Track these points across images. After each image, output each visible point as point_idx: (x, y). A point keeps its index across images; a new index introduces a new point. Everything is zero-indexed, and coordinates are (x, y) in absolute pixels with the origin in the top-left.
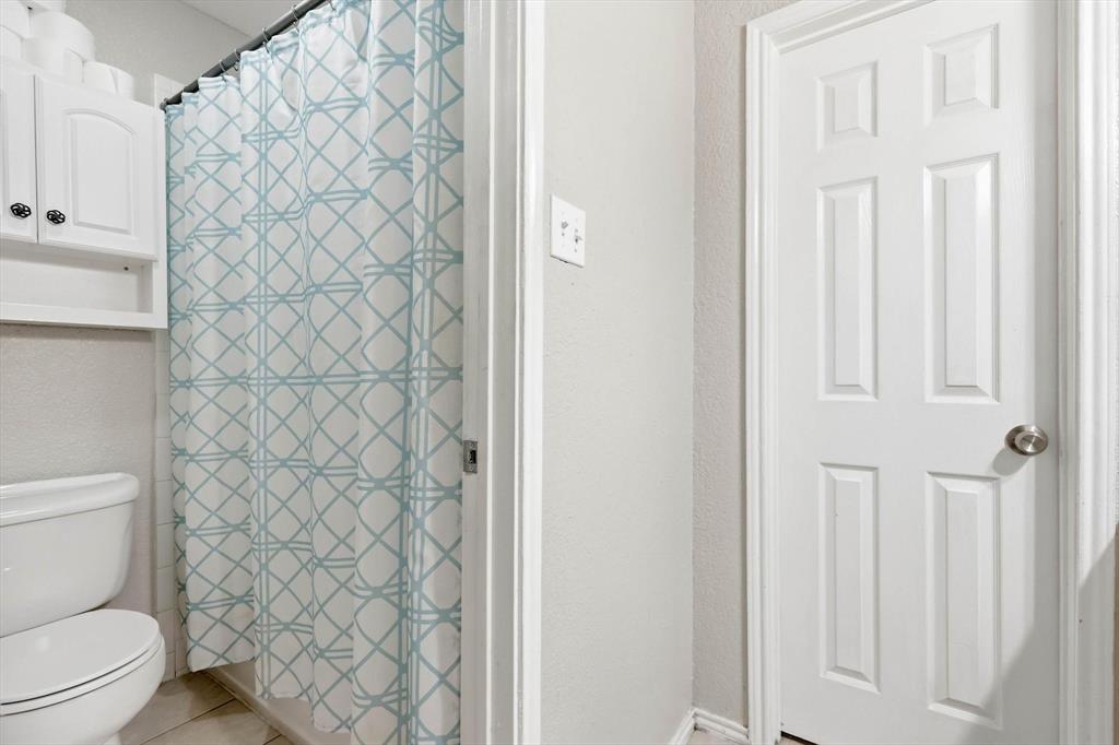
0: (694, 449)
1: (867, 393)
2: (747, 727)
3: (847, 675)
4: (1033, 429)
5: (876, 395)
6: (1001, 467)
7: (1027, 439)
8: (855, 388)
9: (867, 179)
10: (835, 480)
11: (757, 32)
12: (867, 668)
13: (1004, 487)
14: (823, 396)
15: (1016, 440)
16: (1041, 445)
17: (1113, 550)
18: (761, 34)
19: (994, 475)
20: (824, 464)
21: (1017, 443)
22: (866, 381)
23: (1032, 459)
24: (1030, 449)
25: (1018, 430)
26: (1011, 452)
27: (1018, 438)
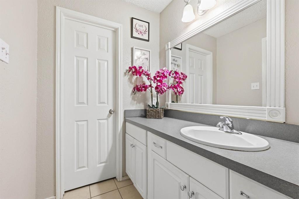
0: (37, 123)
1: (86, 104)
2: (55, 196)
3: (82, 168)
4: (112, 109)
5: (87, 104)
6: (109, 117)
7: (112, 111)
8: (83, 103)
9: (86, 58)
10: (79, 125)
11: (59, 10)
12: (85, 165)
13: (109, 120)
14: (76, 105)
15: (110, 112)
16: (114, 112)
17: (122, 128)
18: (60, 11)
19: (107, 118)
20: (76, 121)
21: (111, 112)
22: (85, 102)
23: (113, 114)
24: (113, 113)
25: (110, 110)
26: (110, 114)
27: (111, 111)
